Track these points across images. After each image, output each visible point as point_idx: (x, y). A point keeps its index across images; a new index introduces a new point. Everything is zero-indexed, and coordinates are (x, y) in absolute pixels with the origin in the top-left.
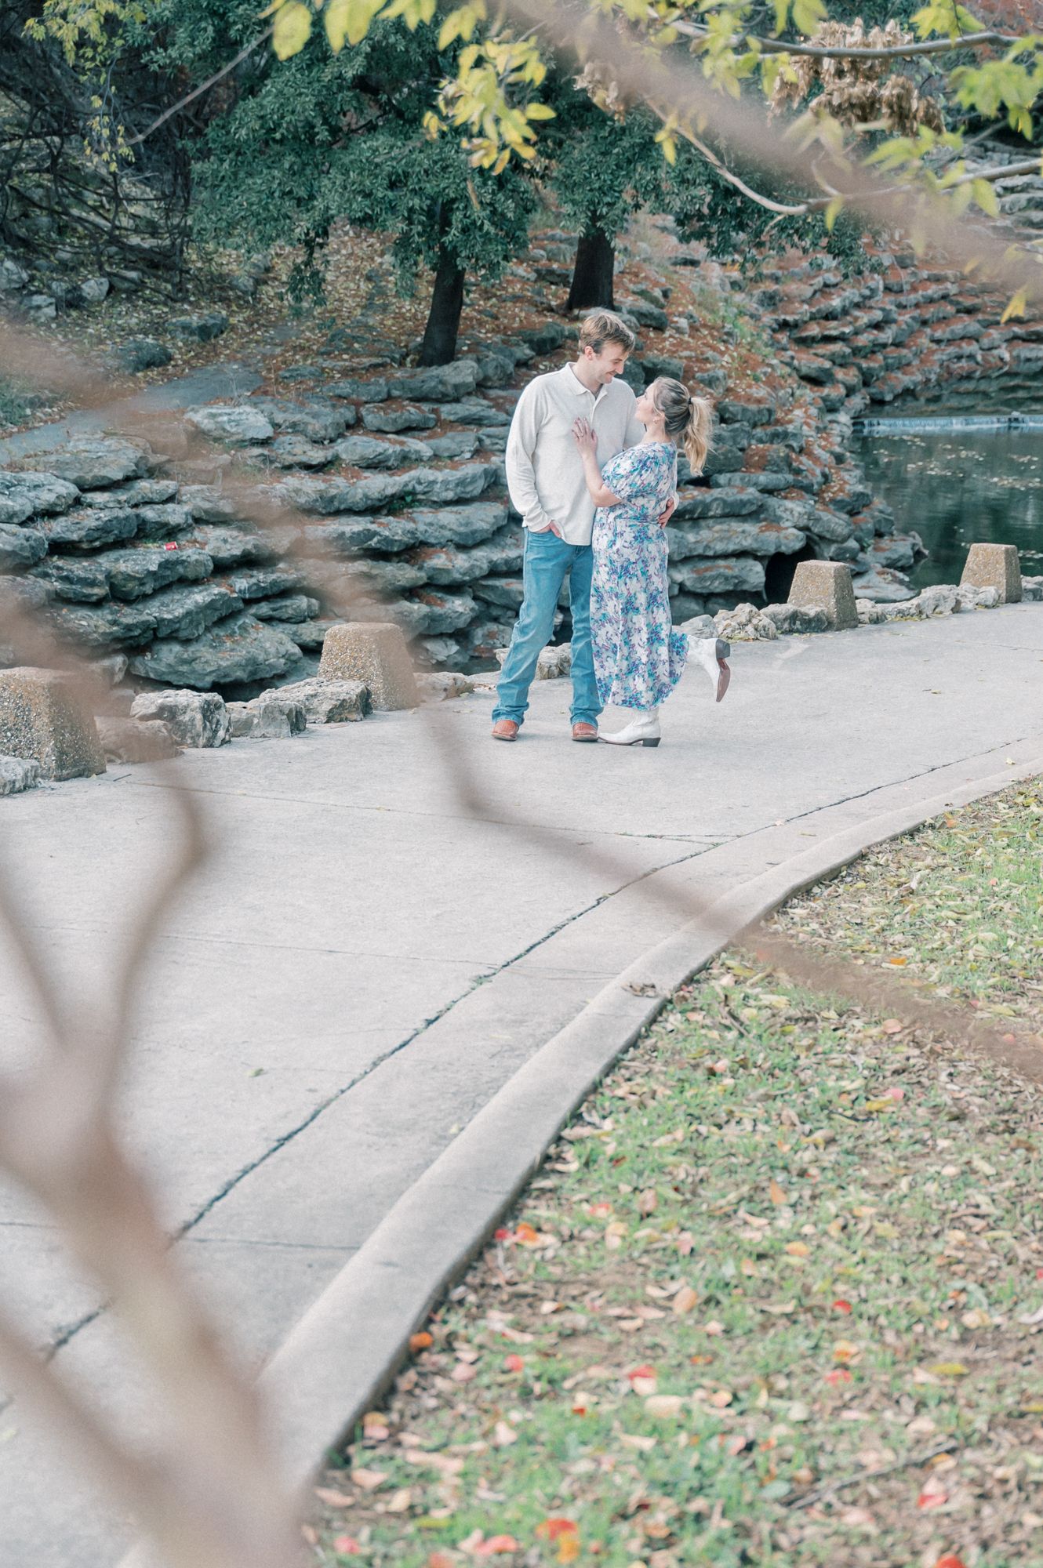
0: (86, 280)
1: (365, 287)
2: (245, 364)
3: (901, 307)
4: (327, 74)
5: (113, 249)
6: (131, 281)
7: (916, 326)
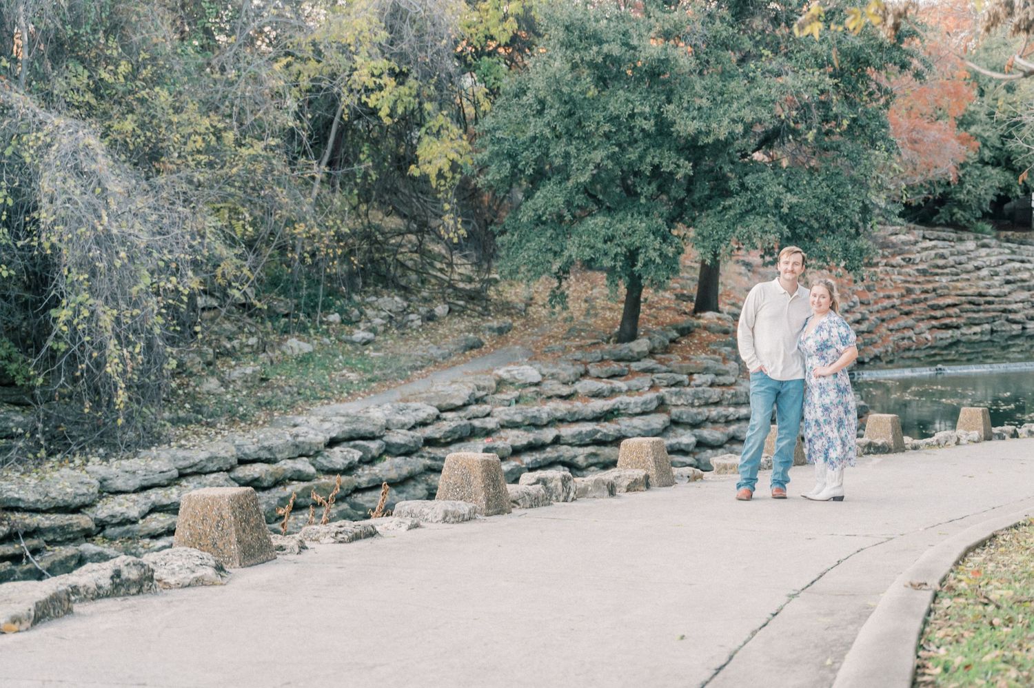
0: (436, 306)
1: (584, 305)
2: (522, 345)
3: (871, 312)
4: (570, 184)
5: (451, 290)
6: (461, 306)
7: (879, 322)
